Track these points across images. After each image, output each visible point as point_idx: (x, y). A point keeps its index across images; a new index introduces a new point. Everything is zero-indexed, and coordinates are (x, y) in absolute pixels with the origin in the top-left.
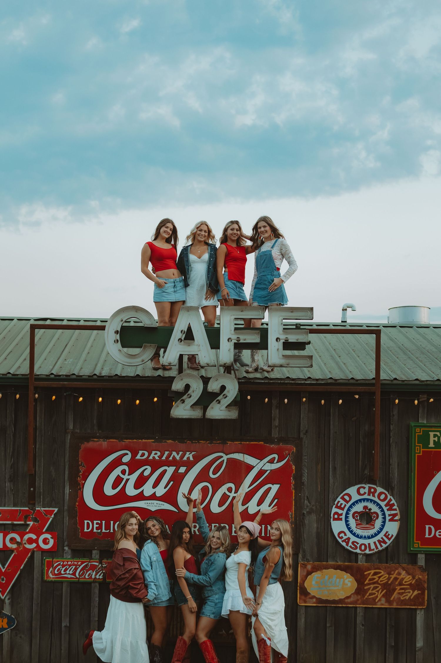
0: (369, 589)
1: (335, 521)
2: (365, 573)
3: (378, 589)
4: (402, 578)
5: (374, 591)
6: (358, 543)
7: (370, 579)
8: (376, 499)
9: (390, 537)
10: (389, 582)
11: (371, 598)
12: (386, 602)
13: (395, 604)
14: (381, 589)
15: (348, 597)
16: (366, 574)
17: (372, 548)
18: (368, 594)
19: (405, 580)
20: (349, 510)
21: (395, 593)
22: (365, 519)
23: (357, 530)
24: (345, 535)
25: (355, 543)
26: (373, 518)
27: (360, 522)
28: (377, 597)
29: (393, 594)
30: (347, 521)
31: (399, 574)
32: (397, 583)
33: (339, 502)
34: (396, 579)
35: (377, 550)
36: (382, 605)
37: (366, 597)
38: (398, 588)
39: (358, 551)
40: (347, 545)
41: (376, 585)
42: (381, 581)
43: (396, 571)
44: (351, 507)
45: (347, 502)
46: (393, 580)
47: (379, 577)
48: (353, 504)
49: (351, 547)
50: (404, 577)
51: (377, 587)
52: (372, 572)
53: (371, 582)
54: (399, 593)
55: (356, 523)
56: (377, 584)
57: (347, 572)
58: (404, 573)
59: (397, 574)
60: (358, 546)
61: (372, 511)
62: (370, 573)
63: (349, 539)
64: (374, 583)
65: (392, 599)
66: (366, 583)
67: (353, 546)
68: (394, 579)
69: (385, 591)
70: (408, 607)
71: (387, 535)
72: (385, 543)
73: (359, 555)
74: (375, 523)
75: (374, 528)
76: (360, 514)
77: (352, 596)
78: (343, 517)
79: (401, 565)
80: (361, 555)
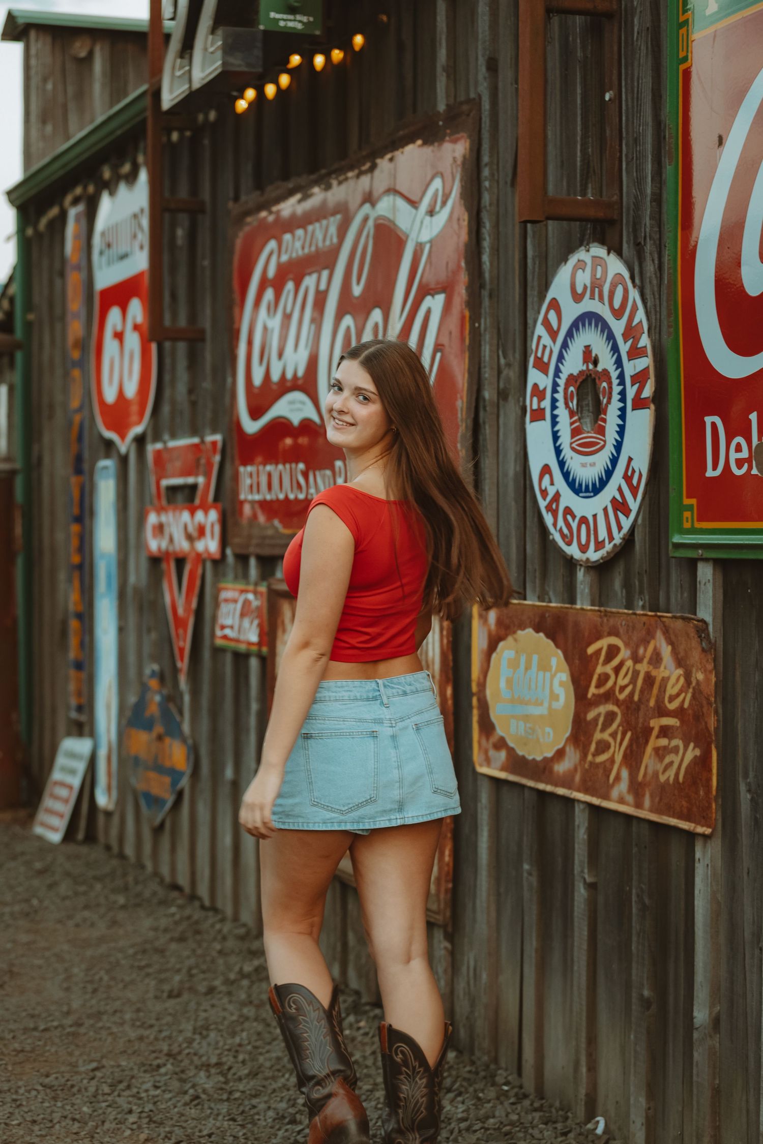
0: (596, 719)
1: (534, 424)
2: (591, 650)
3: (614, 726)
4: (663, 679)
5: (606, 736)
6: (574, 517)
7: (600, 675)
8: (604, 311)
9: (635, 482)
10: (636, 698)
11: (601, 763)
12: (629, 791)
13: (647, 802)
14: (621, 728)
15: (560, 754)
16: (591, 655)
17: (600, 539)
18: (593, 747)
19: (671, 690)
20: (558, 371)
21: (649, 749)
22: (588, 405)
23: (572, 458)
24: (552, 484)
25: (569, 517)
26: (601, 398)
27: (580, 419)
28: (612, 760)
29: (644, 752)
30: (554, 423)
31: (656, 659)
32: (652, 703)
33: (540, 337)
34: (649, 680)
35: (612, 544)
36: (621, 801)
37: (590, 758)
38: (656, 723)
39: (573, 550)
40: (555, 525)
41: (611, 707)
42: (622, 689)
43: (649, 642)
44: (561, 358)
45: (554, 340)
46: (642, 687)
47: (617, 670)
48: (565, 346)
49: (561, 531)
50: (666, 674)
51: (611, 717)
52: (603, 643)
53: (602, 690)
54: (657, 750)
55: (572, 424)
56: (613, 704)
57: (557, 646)
58: (666, 651)
59: (650, 663)
60: (574, 525)
61: (600, 368)
62: (600, 650)
63: (557, 496)
64: (608, 697)
65: (640, 777)
66: (590, 695)
67: (566, 531)
68: (645, 680)
69: (629, 735)
70: (673, 822)
71: (629, 474)
72: (627, 513)
73: (578, 567)
74: (604, 421)
75: (605, 441)
76: (578, 383)
77: (568, 749)
78: (546, 404)
79: (660, 617)
80: (582, 570)
